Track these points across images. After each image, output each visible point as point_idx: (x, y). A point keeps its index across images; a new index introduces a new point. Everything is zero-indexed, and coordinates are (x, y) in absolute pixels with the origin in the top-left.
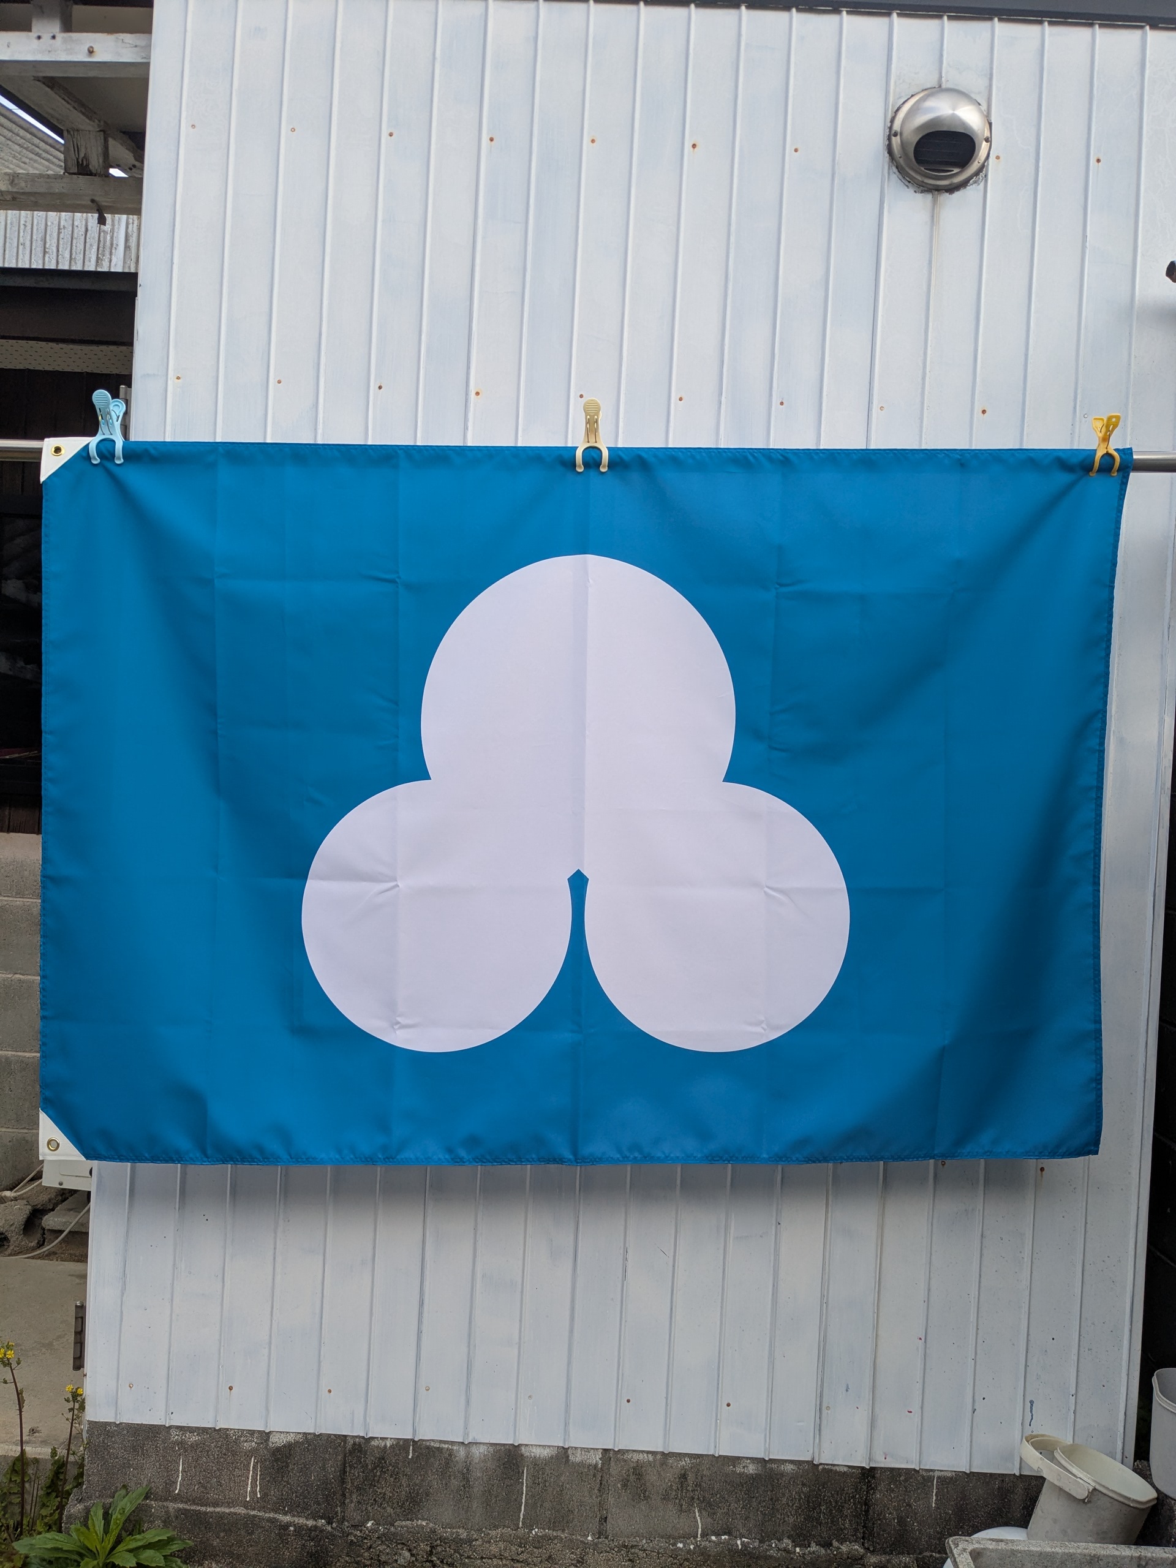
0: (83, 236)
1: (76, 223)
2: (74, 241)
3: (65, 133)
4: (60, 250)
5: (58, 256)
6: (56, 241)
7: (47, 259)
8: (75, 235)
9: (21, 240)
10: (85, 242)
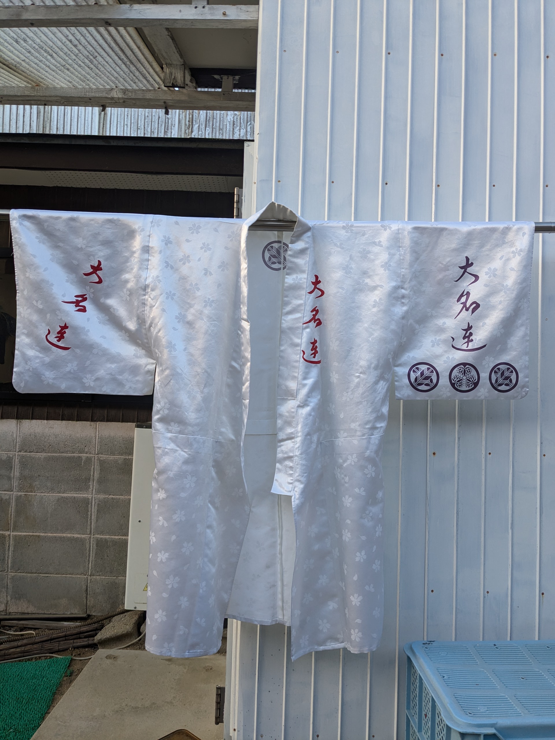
0: (157, 120)
1: (153, 114)
2: (153, 123)
3: (165, 66)
4: (146, 127)
5: (144, 130)
6: (143, 123)
7: (139, 132)
8: (153, 120)
9: (126, 123)
10: (158, 123)
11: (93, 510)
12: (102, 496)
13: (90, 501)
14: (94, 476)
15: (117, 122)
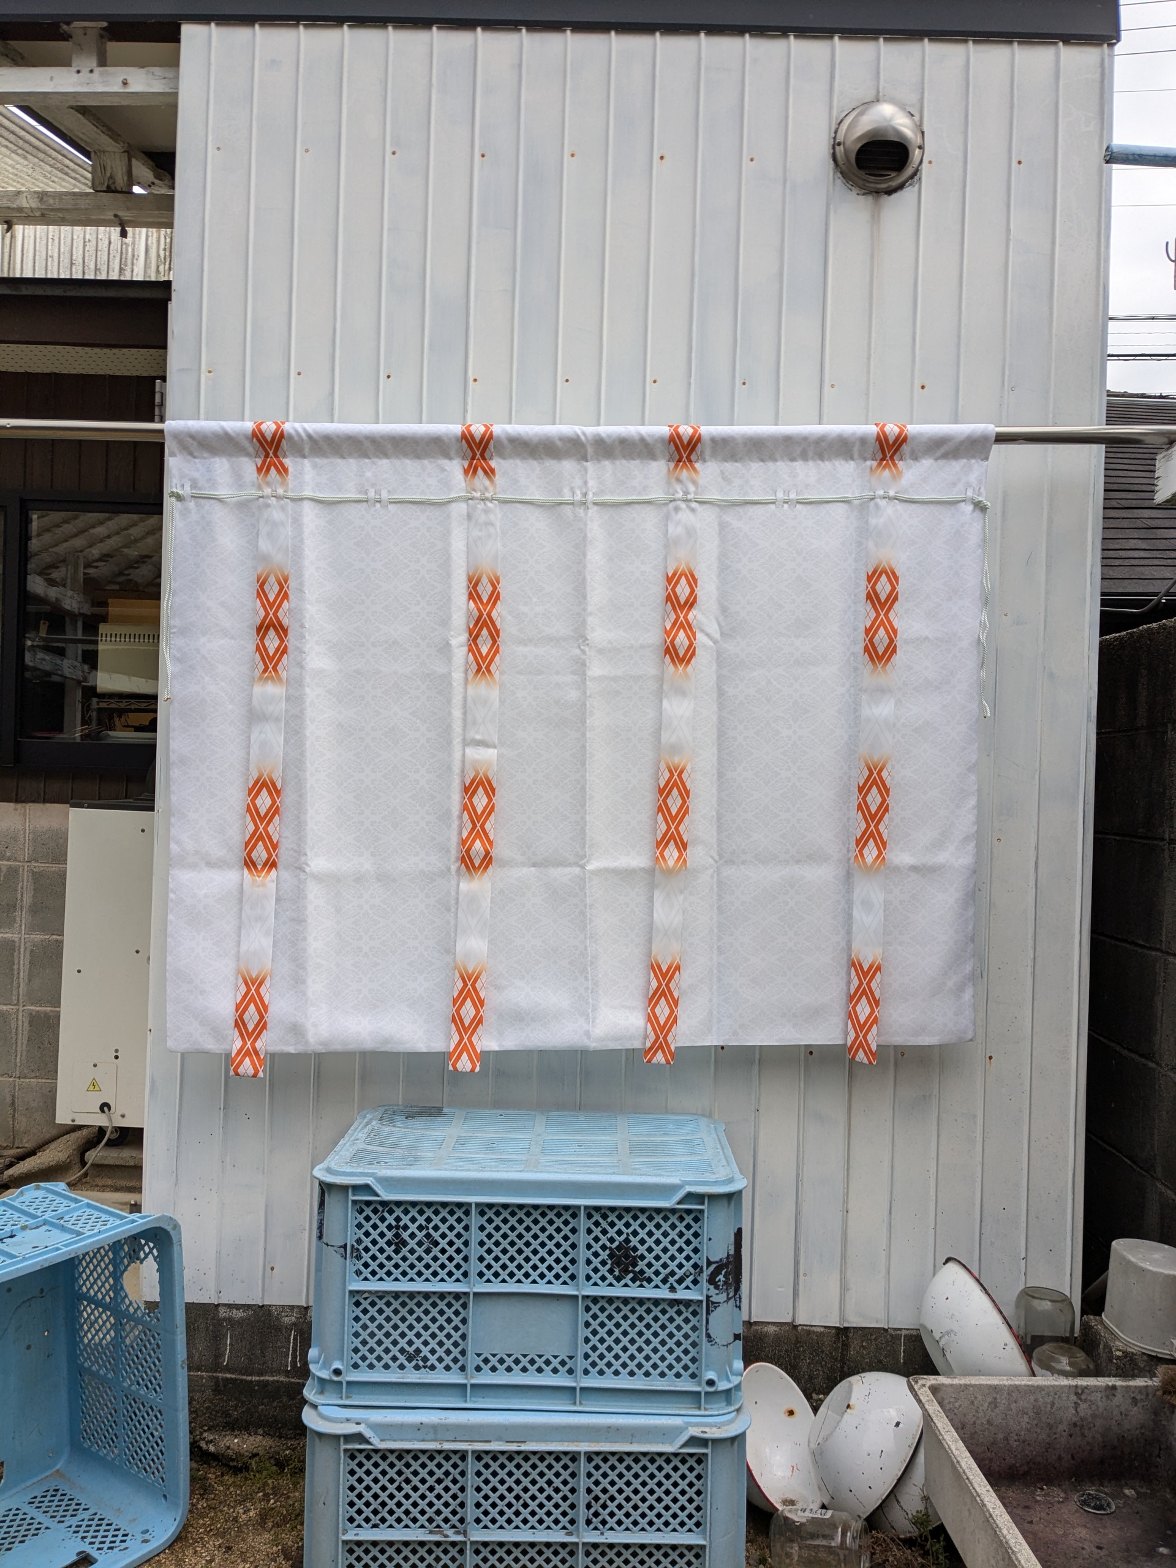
0: (107, 249)
1: (100, 237)
2: (99, 253)
3: (93, 155)
4: (86, 261)
5: (84, 267)
6: (81, 252)
7: (74, 270)
8: (100, 248)
9: (50, 253)
10: (109, 254)
11: (21, 962)
12: (38, 937)
13: (17, 945)
14: (22, 900)
15: (35, 251)
